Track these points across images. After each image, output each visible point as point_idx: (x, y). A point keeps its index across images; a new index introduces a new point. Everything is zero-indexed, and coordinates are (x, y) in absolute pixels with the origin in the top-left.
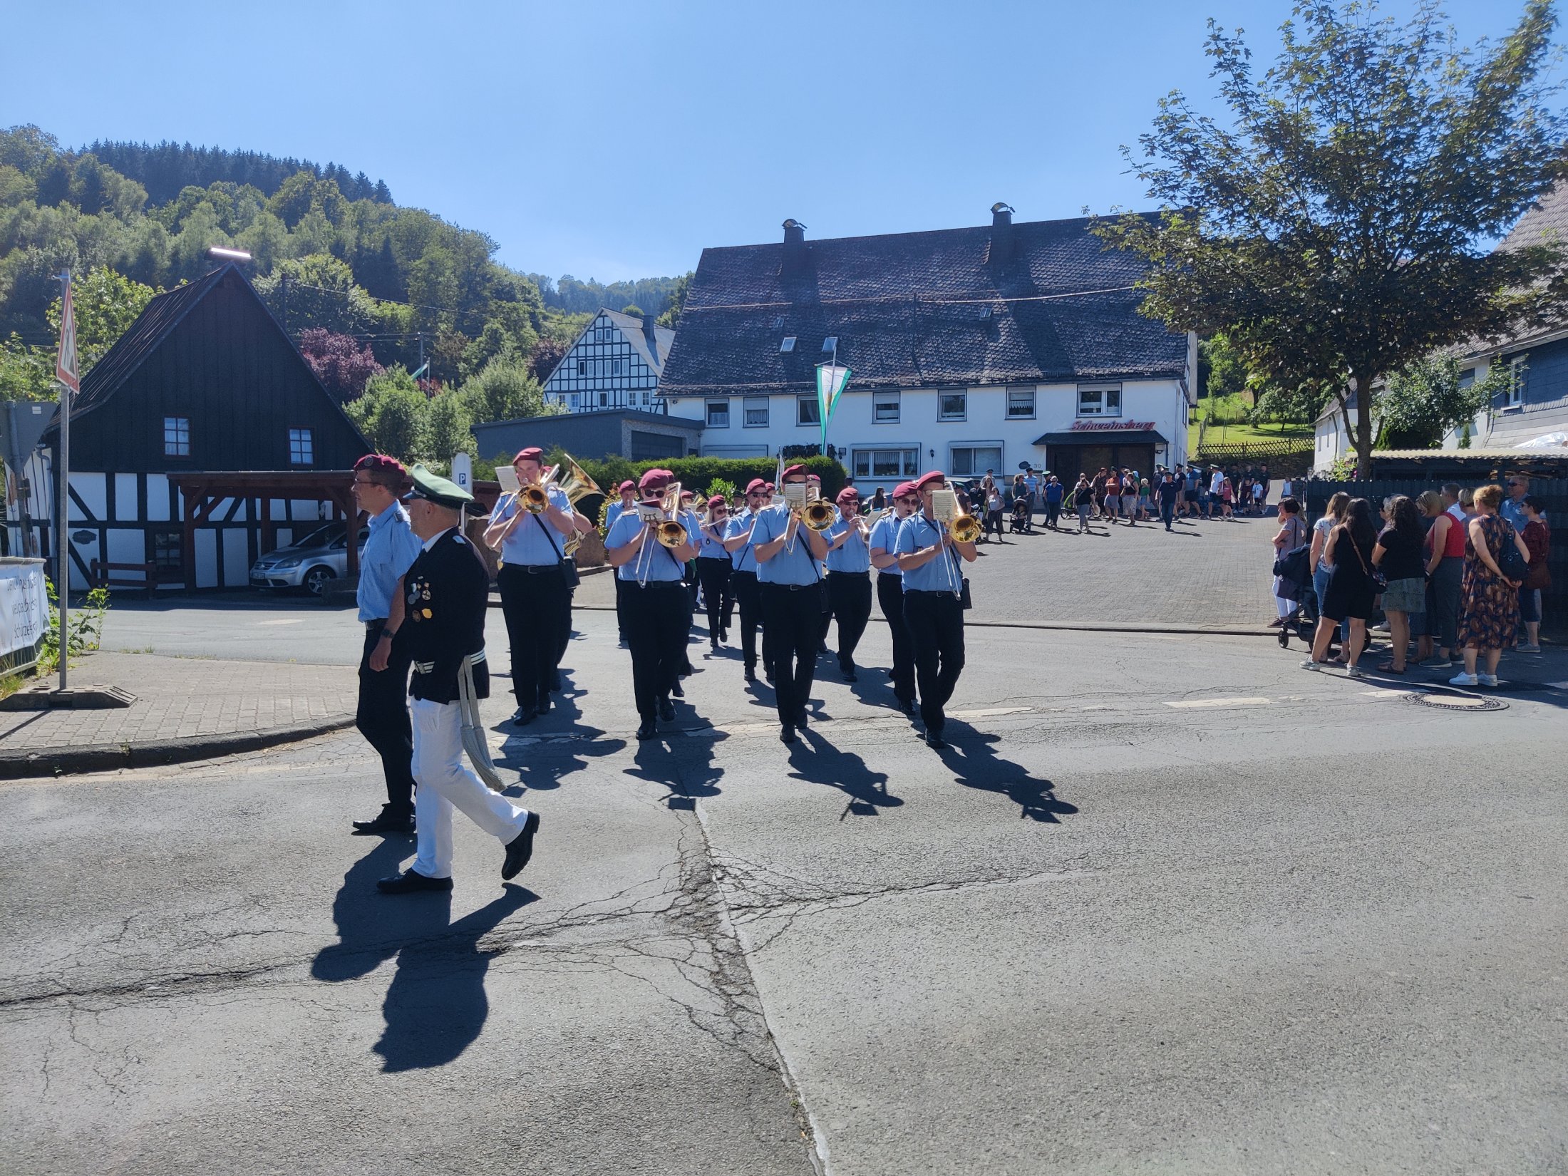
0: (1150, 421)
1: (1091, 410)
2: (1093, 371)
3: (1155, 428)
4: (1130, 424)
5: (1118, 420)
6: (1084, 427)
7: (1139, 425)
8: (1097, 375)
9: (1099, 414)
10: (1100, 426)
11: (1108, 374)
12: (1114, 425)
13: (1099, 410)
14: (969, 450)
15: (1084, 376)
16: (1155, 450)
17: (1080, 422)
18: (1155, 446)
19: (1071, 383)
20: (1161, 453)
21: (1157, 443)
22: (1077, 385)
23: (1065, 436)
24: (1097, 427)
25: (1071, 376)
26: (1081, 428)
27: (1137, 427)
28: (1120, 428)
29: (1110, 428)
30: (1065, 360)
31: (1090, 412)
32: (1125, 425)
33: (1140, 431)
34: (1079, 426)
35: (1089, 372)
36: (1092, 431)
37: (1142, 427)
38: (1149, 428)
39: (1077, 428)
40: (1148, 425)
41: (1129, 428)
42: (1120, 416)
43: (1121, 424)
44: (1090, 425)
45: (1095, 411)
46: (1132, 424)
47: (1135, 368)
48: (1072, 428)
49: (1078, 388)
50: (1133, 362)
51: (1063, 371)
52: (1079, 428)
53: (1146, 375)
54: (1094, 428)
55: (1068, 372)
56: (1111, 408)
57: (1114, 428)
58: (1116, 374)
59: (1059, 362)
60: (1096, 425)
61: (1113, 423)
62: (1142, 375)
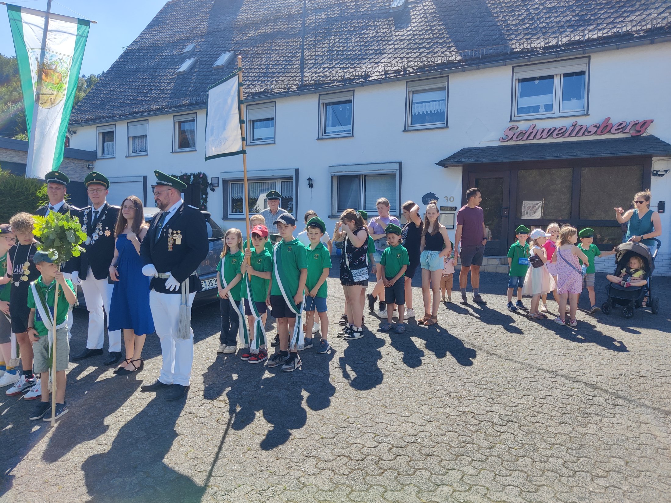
0: (641, 118)
1: (535, 109)
2: (538, 44)
3: (651, 131)
4: (605, 127)
5: (582, 121)
6: (522, 133)
7: (621, 127)
8: (544, 48)
9: (549, 114)
10: (550, 132)
11: (566, 45)
12: (576, 129)
13: (549, 108)
14: (357, 177)
15: (524, 52)
16: (652, 170)
17: (516, 128)
18: (653, 162)
19: (502, 65)
20: (662, 175)
21: (653, 159)
22: (513, 68)
23: (491, 151)
24: (545, 134)
25: (503, 55)
26: (517, 138)
27: (616, 130)
28: (586, 133)
29: (567, 135)
30: (497, 36)
31: (533, 112)
32: (595, 129)
33: (624, 138)
34: (514, 134)
35: (534, 45)
36: (535, 141)
37: (627, 130)
38: (640, 131)
39: (512, 138)
40: (639, 126)
41: (602, 133)
42: (588, 114)
43: (588, 127)
44: (532, 132)
45: (542, 110)
46: (607, 126)
47: (615, 30)
48: (503, 138)
49: (514, 74)
50: (611, 23)
51: (491, 50)
52: (514, 138)
53: (636, 35)
54: (538, 136)
55: (500, 50)
56: (571, 100)
57: (574, 134)
58: (579, 42)
59: (486, 41)
60: (544, 130)
61: (574, 126)
62: (629, 37)
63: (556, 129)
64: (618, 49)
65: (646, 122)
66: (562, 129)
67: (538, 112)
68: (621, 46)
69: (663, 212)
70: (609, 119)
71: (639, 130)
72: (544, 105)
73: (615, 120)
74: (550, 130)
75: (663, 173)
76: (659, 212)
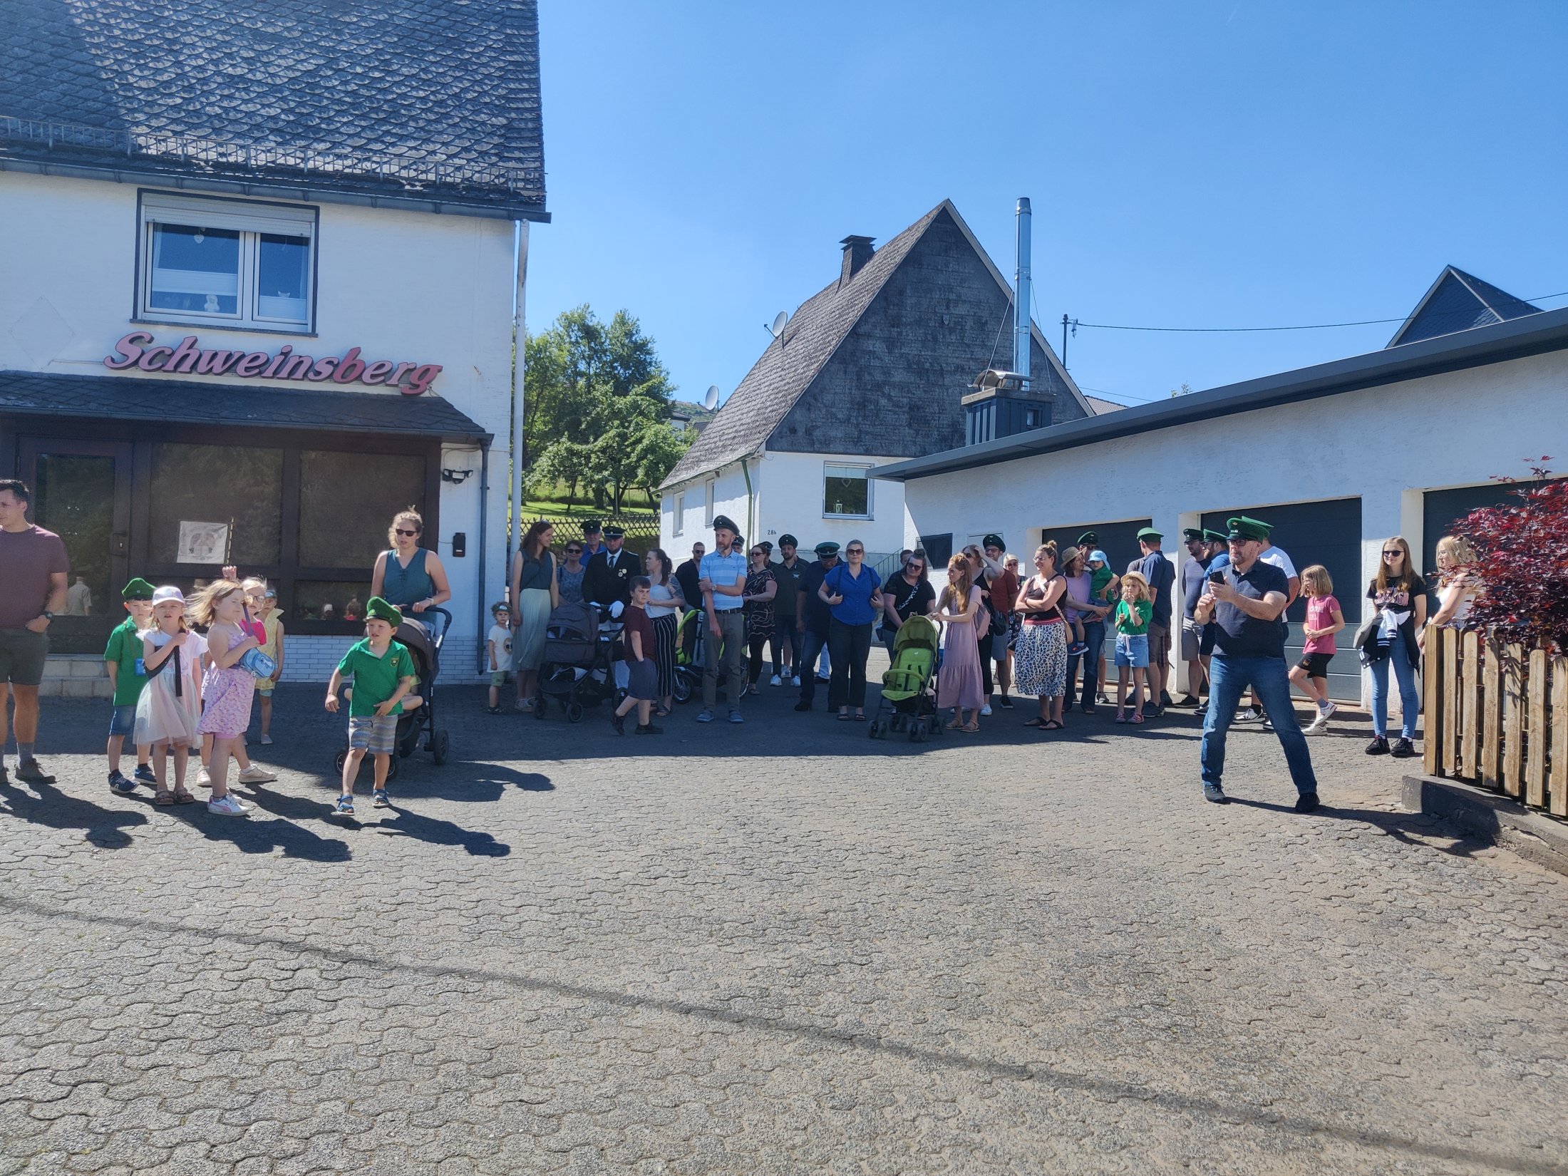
0: (421, 361)
1: (197, 302)
2: (204, 151)
3: (439, 388)
4: (350, 367)
5: (302, 347)
6: (162, 356)
7: (382, 372)
8: (216, 165)
9: (229, 320)
10: (232, 362)
11: (265, 169)
12: (288, 363)
13: (227, 304)
15: (167, 161)
16: (442, 468)
17: (147, 339)
18: (443, 451)
19: (109, 179)
20: (460, 481)
21: (443, 445)
22: (140, 192)
23: (82, 387)
24: (218, 363)
25: (112, 155)
26: (150, 363)
27: (373, 376)
28: (311, 375)
29: (269, 372)
30: (98, 105)
31: (190, 308)
32: (330, 368)
33: (388, 396)
34: (143, 353)
35: (191, 151)
36: (194, 378)
37: (394, 381)
38: (418, 386)
39: (136, 363)
40: (416, 375)
41: (344, 379)
42: (314, 334)
43: (315, 361)
44: (188, 355)
45: (212, 306)
46: (355, 365)
47: (367, 165)
48: (113, 360)
49: (143, 207)
50: (360, 148)
51: (82, 134)
52: (144, 362)
53: (407, 187)
54: (202, 366)
55: (104, 140)
56: (278, 295)
57: (284, 373)
58: (294, 172)
59: (68, 108)
60: (215, 355)
61: (286, 354)
62: (394, 187)
63: (243, 356)
64: (374, 206)
65: (428, 370)
66: (257, 358)
67: (203, 310)
68: (379, 202)
69: (463, 555)
70: (356, 351)
71: (417, 382)
72: (218, 296)
73: (371, 355)
74: (229, 356)
75: (460, 476)
76: (455, 554)
